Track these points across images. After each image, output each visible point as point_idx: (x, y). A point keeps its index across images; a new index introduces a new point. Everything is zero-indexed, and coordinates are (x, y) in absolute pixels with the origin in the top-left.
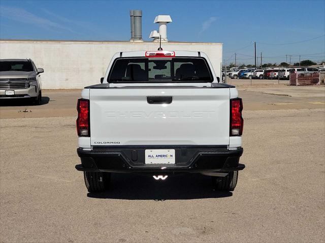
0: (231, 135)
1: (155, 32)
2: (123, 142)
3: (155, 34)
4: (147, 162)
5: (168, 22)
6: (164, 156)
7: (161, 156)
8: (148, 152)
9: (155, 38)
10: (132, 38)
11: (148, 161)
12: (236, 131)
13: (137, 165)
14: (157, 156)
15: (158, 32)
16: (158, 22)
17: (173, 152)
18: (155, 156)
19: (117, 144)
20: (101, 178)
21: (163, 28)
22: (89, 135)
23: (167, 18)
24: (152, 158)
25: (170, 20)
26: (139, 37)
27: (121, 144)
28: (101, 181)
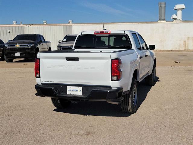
0: (112, 80)
1: (174, 15)
2: (56, 82)
3: (174, 16)
4: (68, 93)
5: (183, 9)
6: (76, 90)
8: (68, 88)
9: (174, 19)
10: (159, 20)
12: (115, 78)
13: (63, 94)
14: (73, 90)
15: (176, 15)
16: (176, 9)
17: (81, 88)
19: (53, 83)
20: (59, 101)
21: (179, 12)
22: (40, 77)
23: (183, 6)
24: (72, 91)
26: (163, 19)
28: (59, 102)
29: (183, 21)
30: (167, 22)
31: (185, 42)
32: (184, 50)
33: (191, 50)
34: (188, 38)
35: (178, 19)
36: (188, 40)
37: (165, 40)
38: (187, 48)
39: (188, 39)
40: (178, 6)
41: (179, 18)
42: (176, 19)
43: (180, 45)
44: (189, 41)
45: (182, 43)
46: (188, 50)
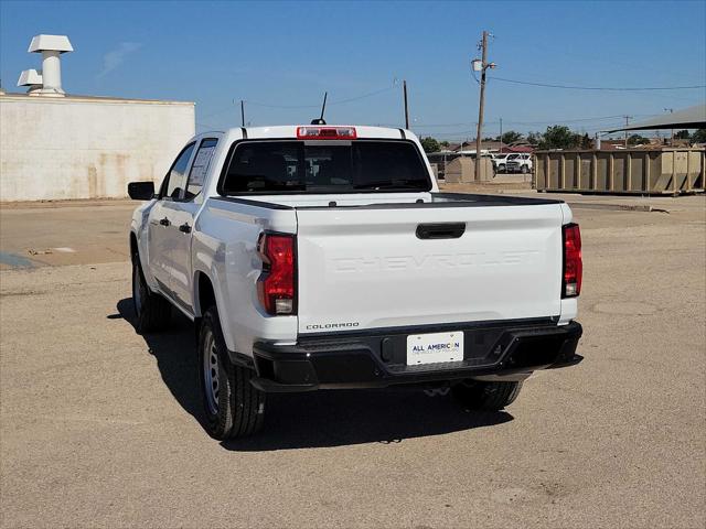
0: (564, 296)
1: (33, 72)
2: (365, 322)
3: (33, 77)
4: (410, 361)
5: (63, 52)
6: (443, 346)
7: (437, 347)
8: (412, 340)
9: (32, 87)
11: (413, 359)
12: (570, 288)
14: (430, 347)
15: (40, 72)
16: (39, 51)
17: (459, 336)
18: (426, 348)
19: (353, 328)
21: (52, 64)
22: (295, 312)
23: (62, 43)
24: (424, 353)
25: (69, 48)
27: (361, 327)
28: (261, 411)
29: (66, 96)
30: (7, 94)
31: (92, 170)
32: (91, 199)
33: (115, 199)
34: (103, 155)
35: (49, 88)
36: (102, 164)
37: (22, 163)
38: (99, 194)
39: (103, 159)
40: (47, 41)
41: (50, 85)
42: (41, 87)
43: (76, 181)
44: (105, 167)
45: (83, 173)
46: (106, 199)
